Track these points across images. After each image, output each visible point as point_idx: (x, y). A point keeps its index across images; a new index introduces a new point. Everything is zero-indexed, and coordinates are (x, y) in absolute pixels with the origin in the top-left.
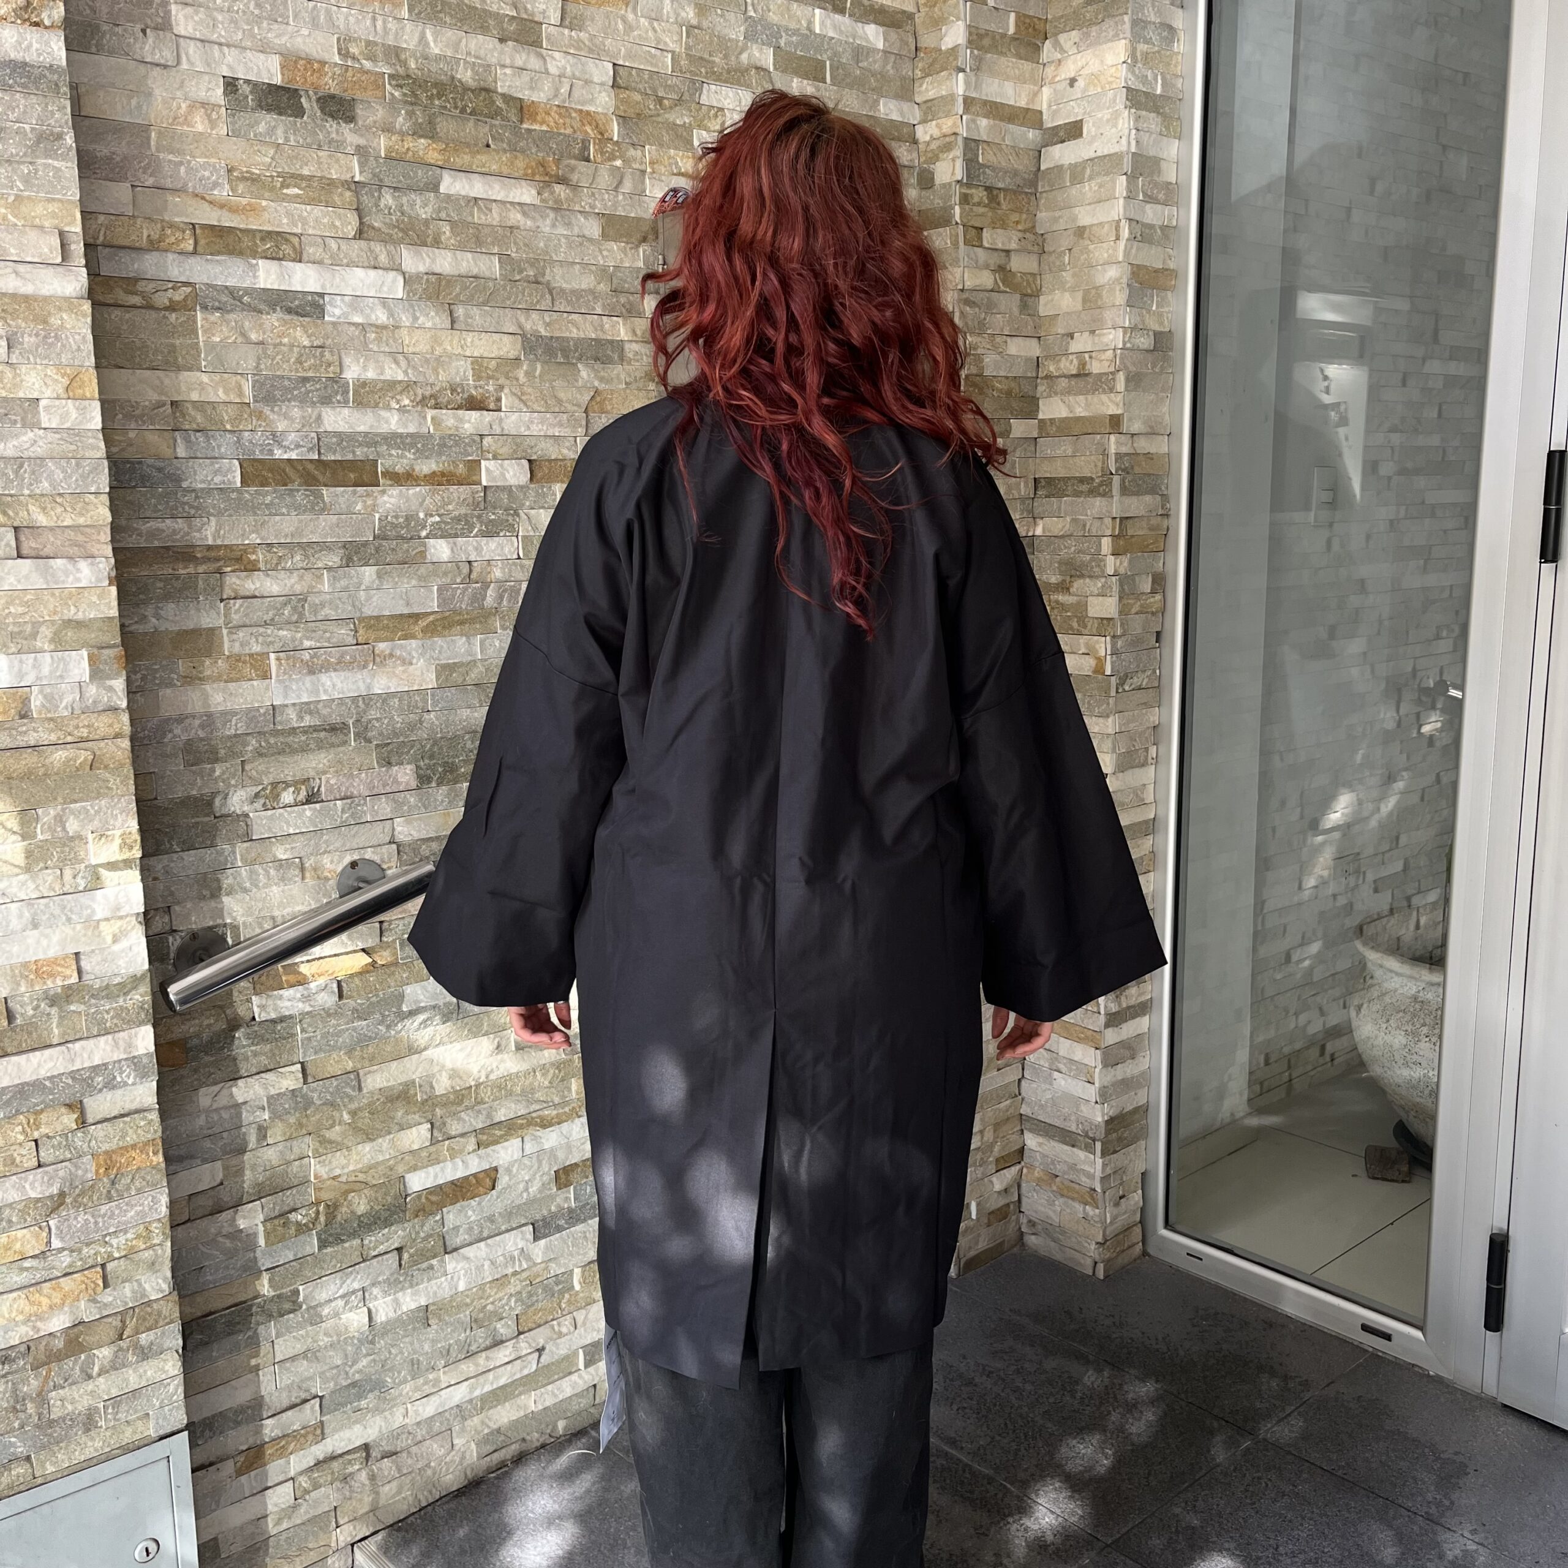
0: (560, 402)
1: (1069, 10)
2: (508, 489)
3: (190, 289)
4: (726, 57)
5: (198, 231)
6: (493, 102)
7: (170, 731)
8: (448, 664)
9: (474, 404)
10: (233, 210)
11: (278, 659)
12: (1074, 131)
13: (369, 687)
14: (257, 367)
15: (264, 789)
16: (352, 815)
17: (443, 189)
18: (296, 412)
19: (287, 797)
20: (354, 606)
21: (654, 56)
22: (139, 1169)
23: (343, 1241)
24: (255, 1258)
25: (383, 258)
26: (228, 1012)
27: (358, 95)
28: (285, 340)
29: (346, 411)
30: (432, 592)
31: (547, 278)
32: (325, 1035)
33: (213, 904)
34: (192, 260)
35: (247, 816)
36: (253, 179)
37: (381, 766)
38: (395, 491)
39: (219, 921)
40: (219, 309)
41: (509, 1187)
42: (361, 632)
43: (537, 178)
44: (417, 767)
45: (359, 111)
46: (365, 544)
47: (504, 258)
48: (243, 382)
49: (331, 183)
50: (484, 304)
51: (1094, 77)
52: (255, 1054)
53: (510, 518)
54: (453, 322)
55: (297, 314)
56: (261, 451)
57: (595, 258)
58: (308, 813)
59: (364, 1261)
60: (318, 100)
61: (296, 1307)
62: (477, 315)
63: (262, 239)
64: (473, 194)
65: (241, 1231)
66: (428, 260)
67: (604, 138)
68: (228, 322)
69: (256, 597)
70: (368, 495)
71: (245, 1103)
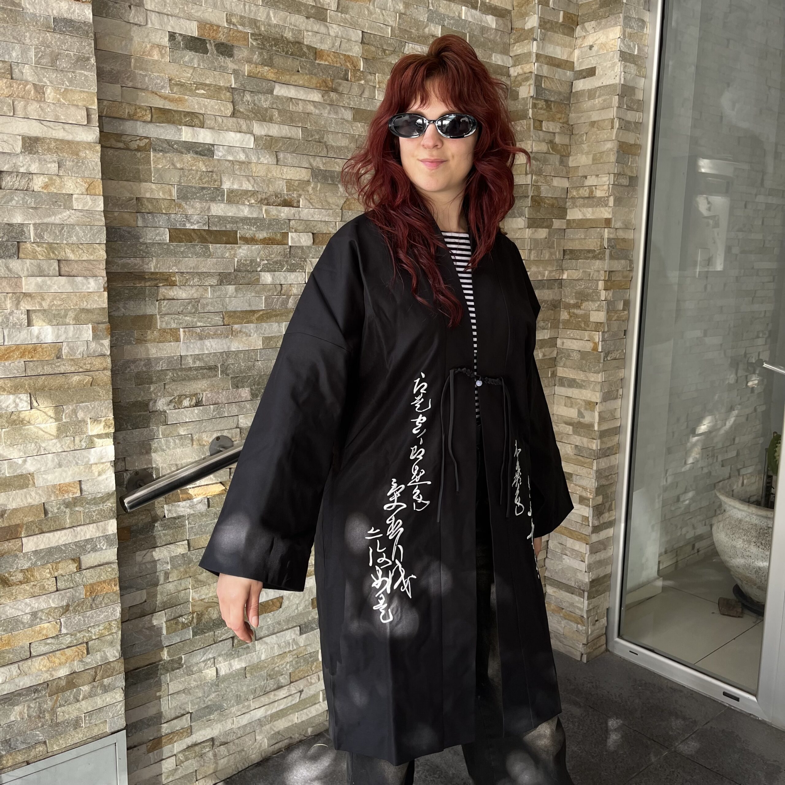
0: (329, 203)
1: (590, 11)
2: (301, 248)
3: (147, 141)
4: (418, 30)
5: (153, 110)
6: (302, 49)
7: (129, 367)
8: (269, 337)
9: (287, 203)
10: (171, 100)
11: (184, 332)
12: (591, 72)
13: (229, 348)
14: (179, 181)
15: (174, 398)
16: (218, 413)
17: (275, 93)
18: (198, 205)
19: (186, 403)
20: (223, 305)
21: (382, 28)
22: (107, 593)
23: (205, 633)
24: (161, 640)
25: (244, 127)
26: (152, 513)
27: (235, 44)
28: (194, 168)
29: (222, 205)
30: (262, 299)
31: (325, 140)
32: (200, 526)
33: (147, 457)
34: (150, 126)
35: (165, 412)
36: (182, 85)
37: (233, 388)
38: (246, 247)
39: (150, 466)
40: (161, 151)
41: (288, 607)
42: (226, 319)
43: (322, 88)
44: (251, 389)
45: (236, 52)
46: (230, 274)
47: (304, 129)
48: (172, 188)
49: (220, 88)
50: (293, 152)
51: (603, 45)
52: (165, 535)
53: (302, 263)
54: (277, 161)
55: (201, 154)
56: (180, 225)
57: (349, 130)
58: (196, 411)
59: (215, 643)
60: (215, 45)
61: (180, 666)
62: (290, 158)
63: (185, 116)
64: (290, 96)
65: (154, 626)
66: (266, 129)
67: (356, 69)
68: (166, 158)
69: (174, 299)
70: (232, 249)
71: (159, 560)
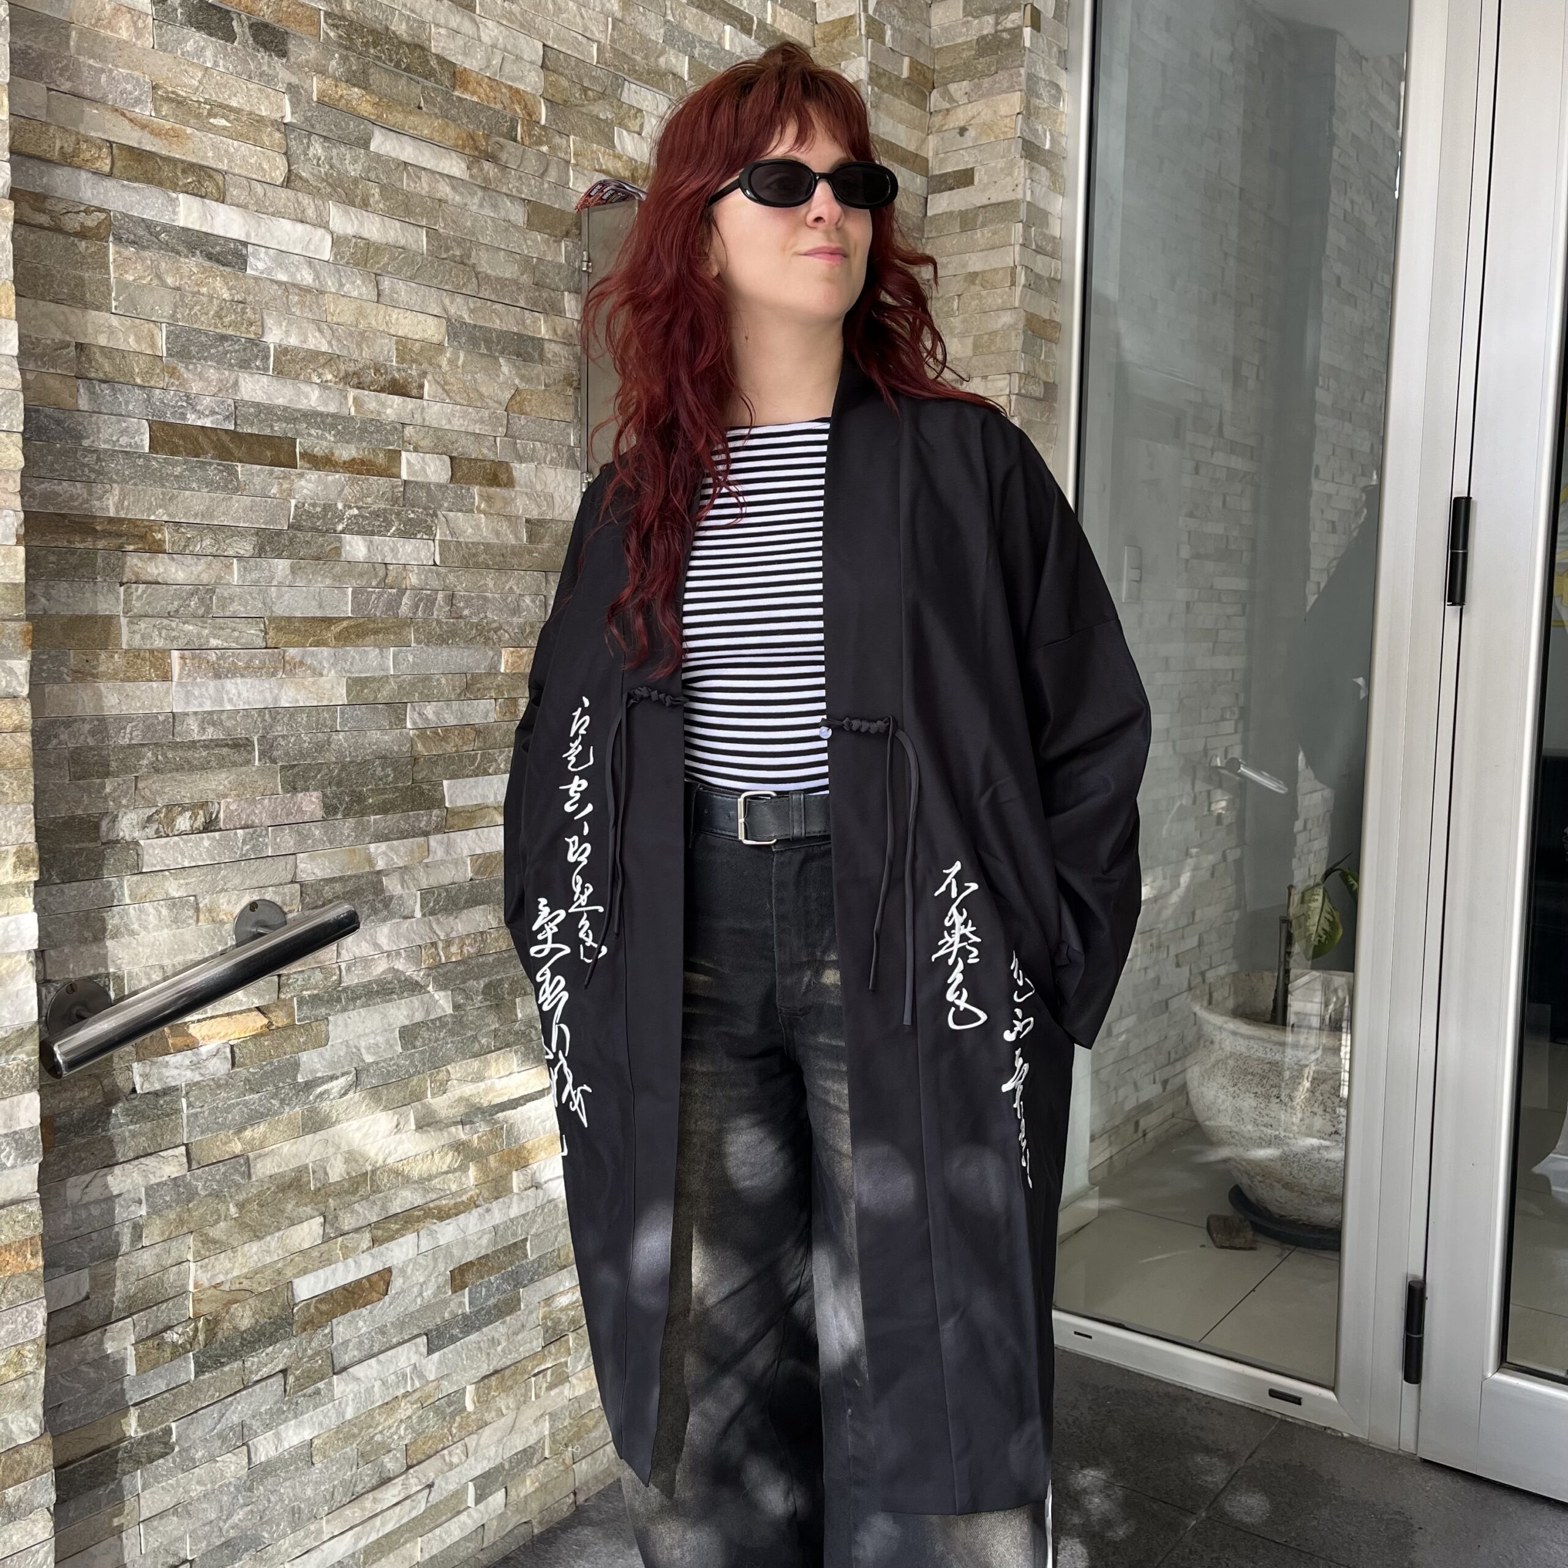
0: (481, 395)
1: (958, 61)
2: (426, 486)
3: (103, 216)
4: (646, 57)
5: (115, 151)
6: (428, 61)
7: (55, 736)
8: (360, 679)
9: (398, 388)
10: (156, 133)
11: (182, 658)
12: (965, 178)
13: (276, 699)
14: (173, 316)
15: (157, 812)
16: (253, 848)
17: (373, 147)
18: (212, 374)
19: (183, 822)
20: (264, 603)
21: (580, 43)
22: (13, 1276)
23: (223, 1364)
24: (123, 1390)
25: (311, 213)
26: (106, 1082)
27: (293, 28)
28: (204, 290)
29: (265, 379)
30: (345, 594)
31: (473, 261)
32: (213, 1111)
33: (95, 949)
34: (109, 183)
35: (137, 843)
36: (179, 102)
37: (286, 791)
38: (313, 475)
39: (102, 970)
40: (133, 243)
41: (403, 1291)
42: (271, 633)
43: (467, 151)
44: (324, 795)
45: (292, 46)
46: (279, 533)
47: (432, 234)
48: (156, 331)
49: (261, 120)
50: (412, 278)
51: (988, 128)
52: (134, 1135)
53: (429, 519)
54: (379, 295)
55: (218, 261)
56: (173, 414)
57: (520, 246)
58: (206, 843)
59: (245, 1388)
60: (251, 26)
61: (167, 1449)
62: (403, 290)
63: (184, 172)
64: (402, 158)
65: (108, 1356)
66: (356, 223)
67: (531, 120)
68: (143, 260)
69: (159, 583)
70: (284, 478)
71: (120, 1195)
